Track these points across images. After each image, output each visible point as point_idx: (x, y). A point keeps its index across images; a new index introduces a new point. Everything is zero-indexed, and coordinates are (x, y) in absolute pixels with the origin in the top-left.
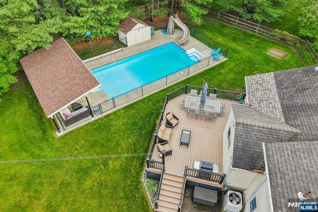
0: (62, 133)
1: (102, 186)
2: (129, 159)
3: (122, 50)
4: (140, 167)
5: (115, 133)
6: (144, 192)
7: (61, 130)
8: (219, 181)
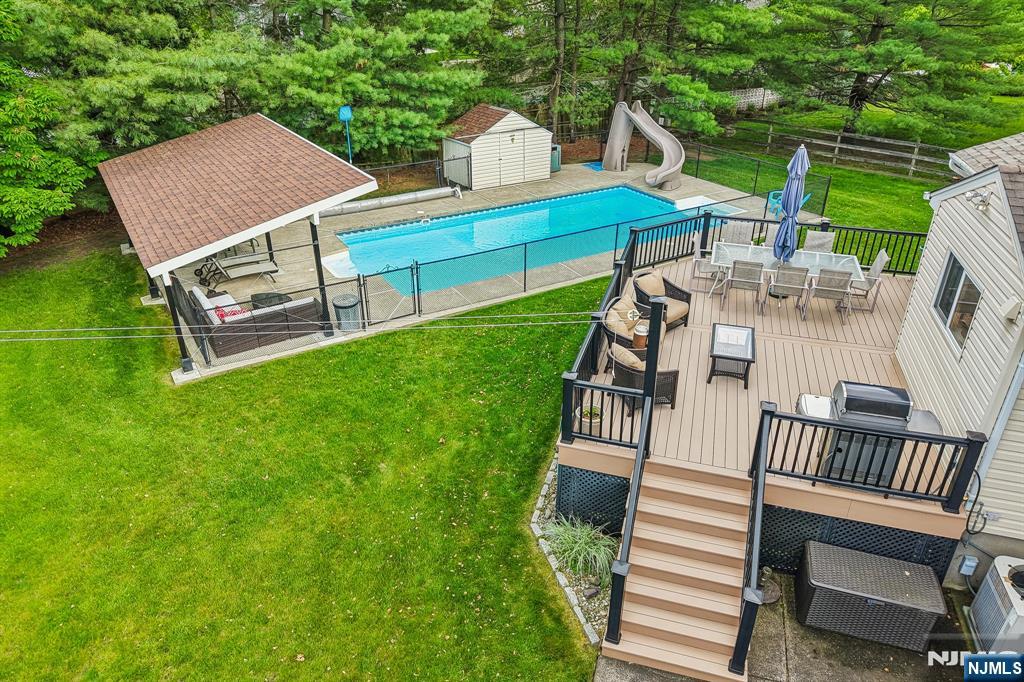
0: (198, 373)
1: (335, 546)
2: (472, 457)
3: (454, 194)
4: (519, 486)
5: (412, 380)
6: (540, 576)
7: (194, 367)
8: (944, 494)
